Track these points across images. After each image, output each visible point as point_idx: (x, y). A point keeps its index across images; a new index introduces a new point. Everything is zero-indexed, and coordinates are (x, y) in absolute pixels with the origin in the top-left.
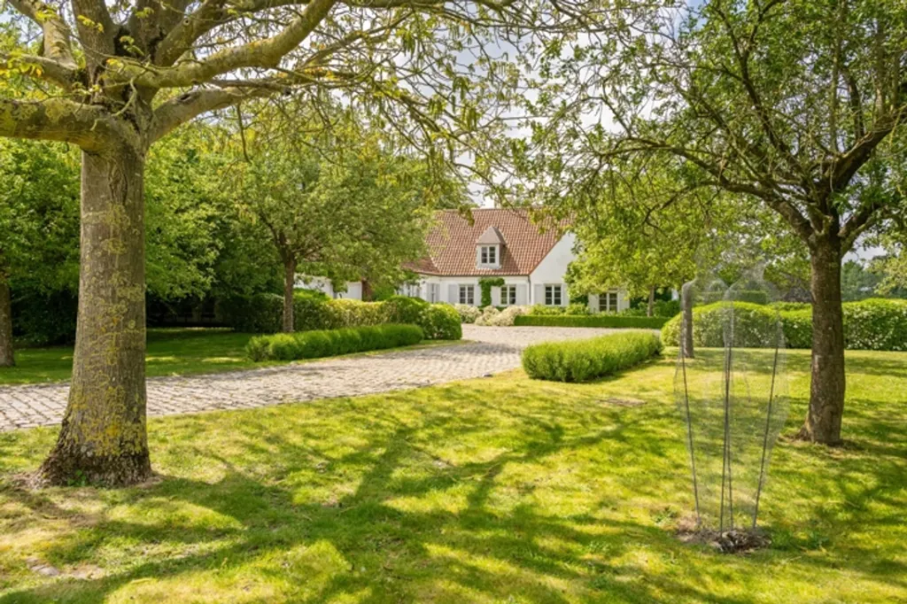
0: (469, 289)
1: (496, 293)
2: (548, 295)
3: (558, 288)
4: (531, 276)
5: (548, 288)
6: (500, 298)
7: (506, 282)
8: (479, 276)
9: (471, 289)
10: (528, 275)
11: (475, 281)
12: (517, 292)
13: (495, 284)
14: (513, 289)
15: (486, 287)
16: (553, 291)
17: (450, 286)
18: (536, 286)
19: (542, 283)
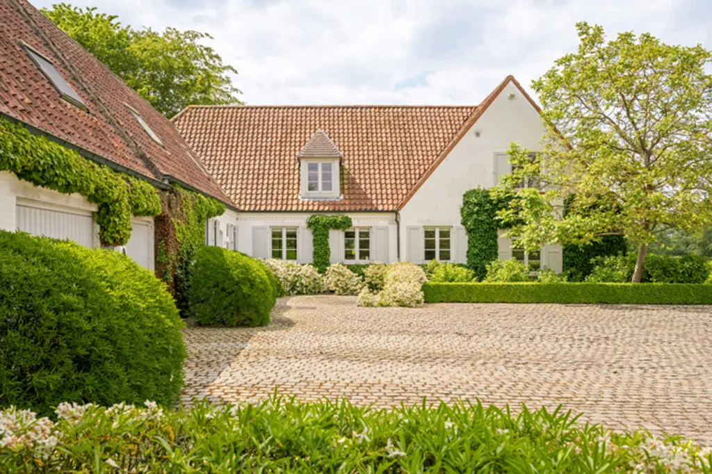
0: (288, 235)
1: (336, 240)
2: (429, 244)
3: (445, 234)
4: (401, 212)
5: (429, 234)
6: (342, 250)
7: (355, 223)
8: (307, 211)
9: (292, 235)
10: (396, 212)
11: (300, 222)
12: (373, 240)
13: (336, 226)
14: (365, 234)
15: (320, 231)
16: (437, 239)
17: (255, 229)
18: (410, 229)
19: (421, 225)
